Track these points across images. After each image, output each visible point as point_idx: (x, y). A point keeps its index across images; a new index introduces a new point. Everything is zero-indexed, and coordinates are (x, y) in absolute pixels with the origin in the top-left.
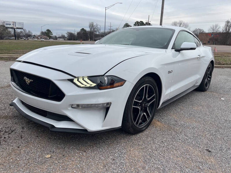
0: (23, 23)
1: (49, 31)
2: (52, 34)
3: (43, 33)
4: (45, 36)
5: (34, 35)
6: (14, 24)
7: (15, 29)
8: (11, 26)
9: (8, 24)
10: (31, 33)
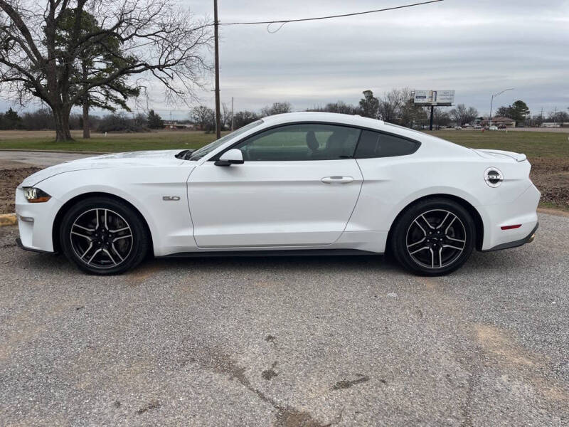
0: (454, 91)
1: (520, 105)
2: (528, 112)
3: (503, 111)
4: (506, 119)
5: (481, 118)
6: (434, 97)
7: (432, 106)
8: (426, 101)
9: (420, 97)
10: (476, 112)
